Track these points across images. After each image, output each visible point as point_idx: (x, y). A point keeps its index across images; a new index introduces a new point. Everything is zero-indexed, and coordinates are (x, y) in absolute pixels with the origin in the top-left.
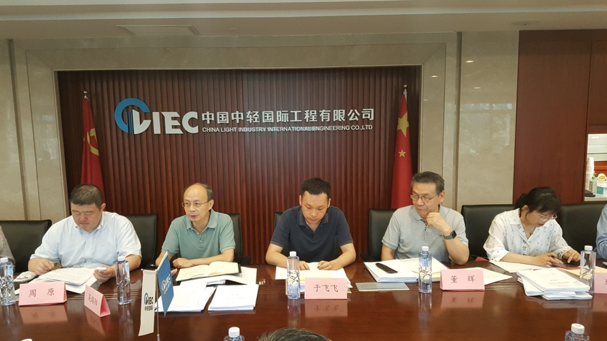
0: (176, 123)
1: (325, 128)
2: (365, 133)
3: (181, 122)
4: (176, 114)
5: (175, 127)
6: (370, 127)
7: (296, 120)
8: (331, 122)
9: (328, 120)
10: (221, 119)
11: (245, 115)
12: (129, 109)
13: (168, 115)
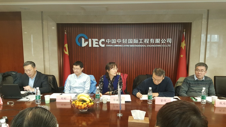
0: (97, 43)
1: (152, 46)
2: (168, 48)
3: (99, 43)
4: (97, 40)
5: (96, 44)
6: (170, 46)
7: (141, 42)
8: (154, 44)
10: (113, 42)
11: (122, 41)
12: (81, 38)
13: (94, 40)
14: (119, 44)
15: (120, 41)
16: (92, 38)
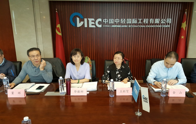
0: (93, 23)
1: (151, 26)
2: (167, 29)
3: (95, 23)
4: (93, 20)
5: (92, 25)
6: (169, 26)
7: (140, 23)
9: (153, 23)
10: (110, 22)
11: (120, 20)
12: (75, 17)
13: (90, 20)
14: (117, 25)
15: (118, 21)
16: (87, 18)
